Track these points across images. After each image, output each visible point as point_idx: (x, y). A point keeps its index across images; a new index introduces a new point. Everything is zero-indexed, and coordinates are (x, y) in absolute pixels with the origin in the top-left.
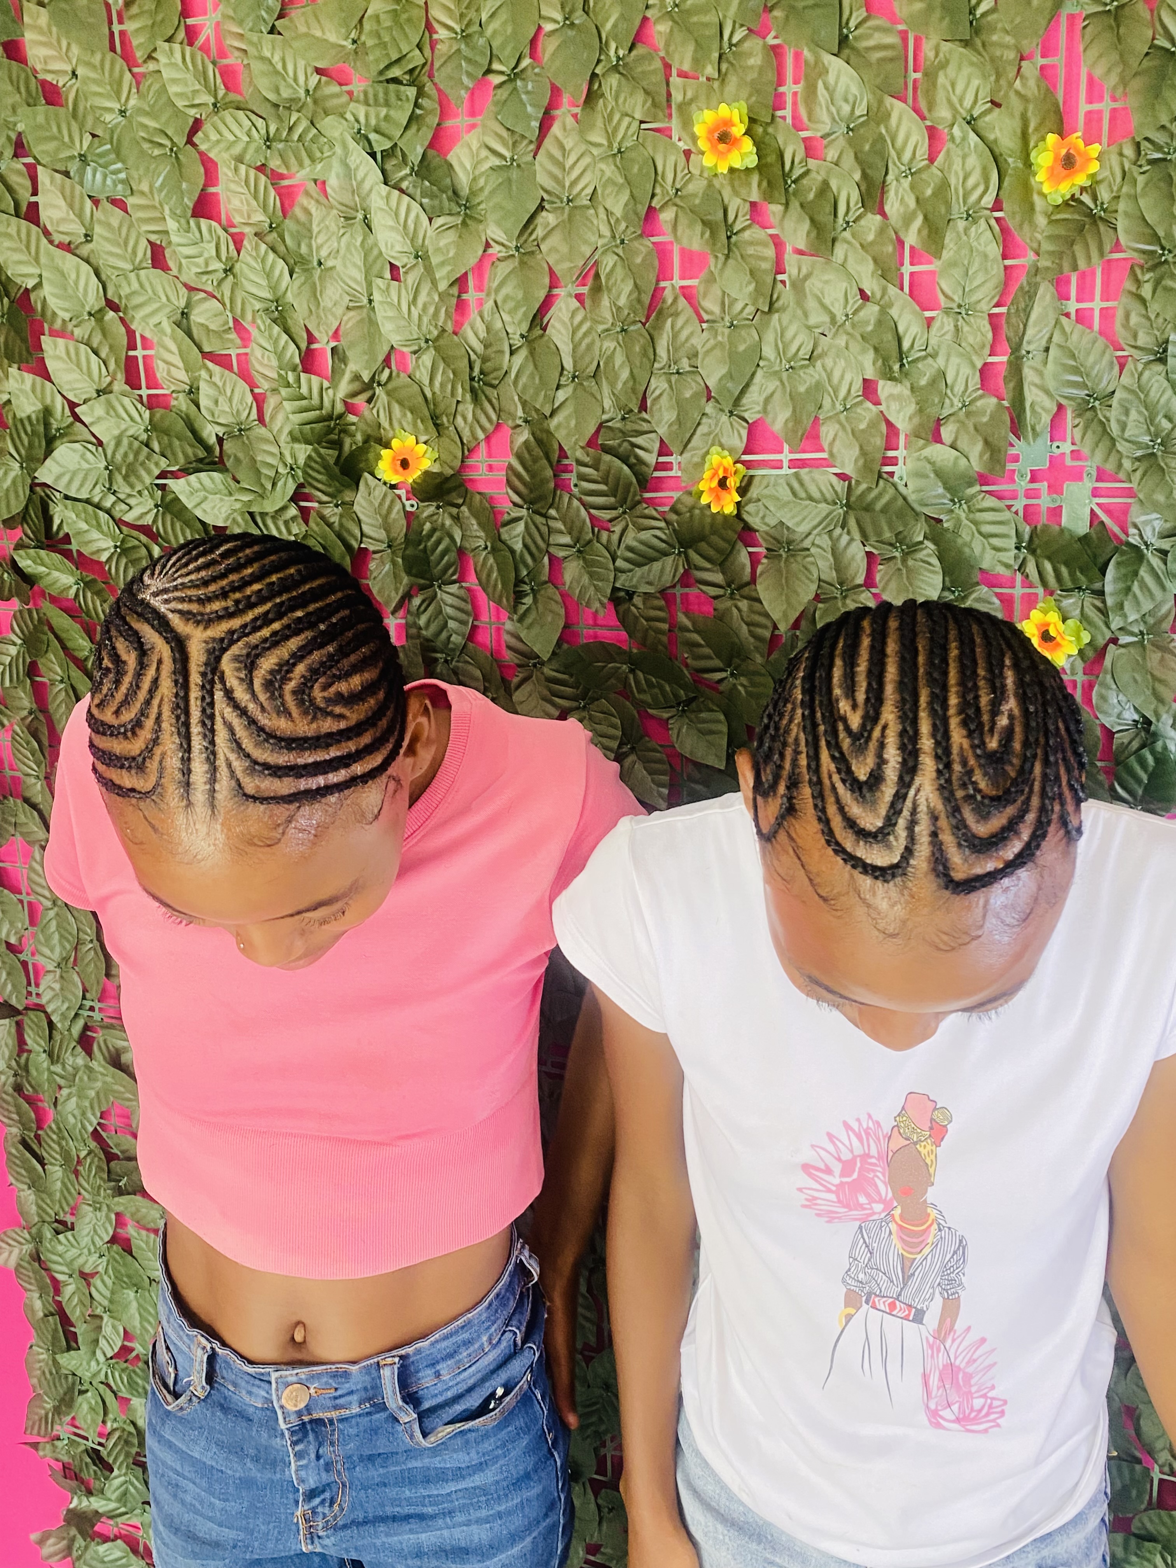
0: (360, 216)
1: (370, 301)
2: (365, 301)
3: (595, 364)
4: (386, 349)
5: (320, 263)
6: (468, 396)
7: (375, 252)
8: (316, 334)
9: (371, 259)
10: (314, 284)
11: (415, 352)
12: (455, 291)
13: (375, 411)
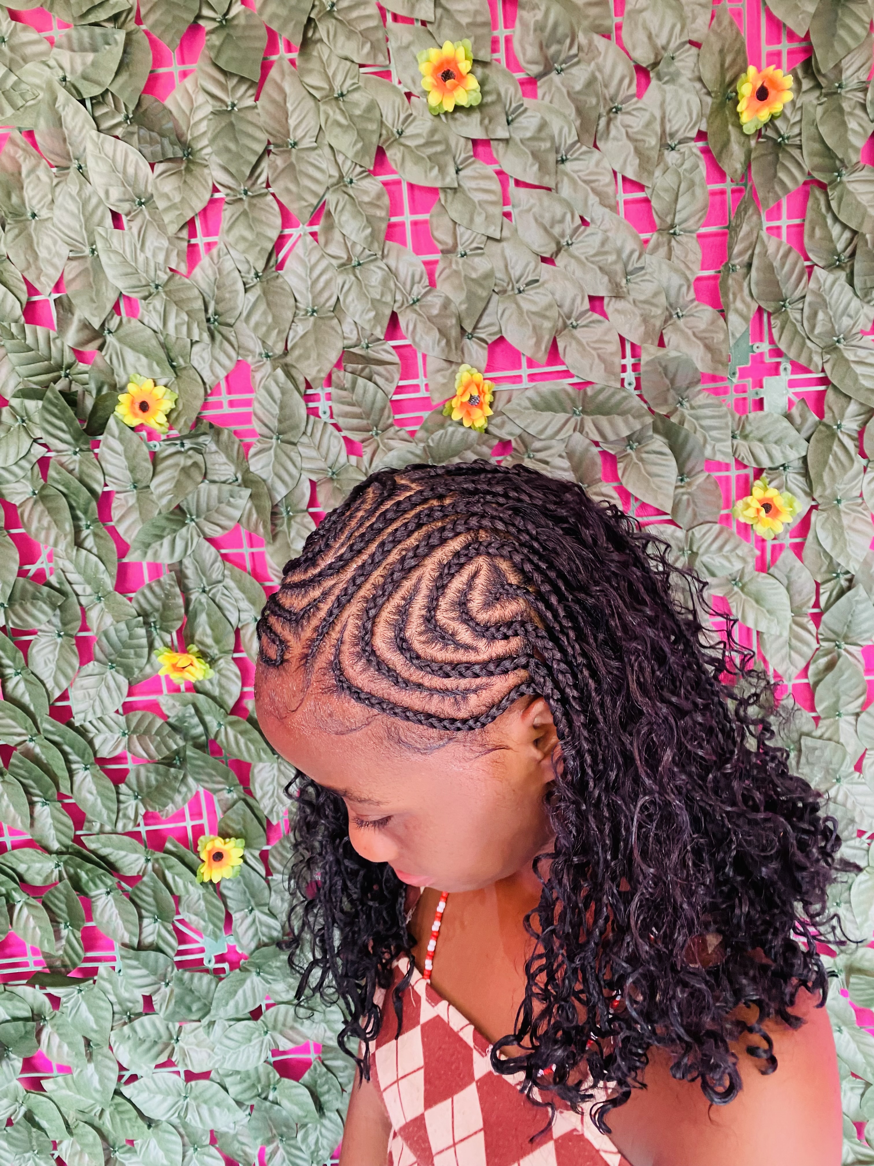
0: (75, 165)
1: (93, 251)
2: (87, 251)
3: (334, 300)
4: (113, 297)
5: (34, 215)
6: (206, 336)
7: (94, 201)
8: (37, 286)
9: (90, 208)
10: (30, 235)
11: (145, 298)
12: (185, 234)
13: (107, 358)
